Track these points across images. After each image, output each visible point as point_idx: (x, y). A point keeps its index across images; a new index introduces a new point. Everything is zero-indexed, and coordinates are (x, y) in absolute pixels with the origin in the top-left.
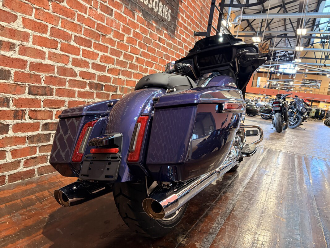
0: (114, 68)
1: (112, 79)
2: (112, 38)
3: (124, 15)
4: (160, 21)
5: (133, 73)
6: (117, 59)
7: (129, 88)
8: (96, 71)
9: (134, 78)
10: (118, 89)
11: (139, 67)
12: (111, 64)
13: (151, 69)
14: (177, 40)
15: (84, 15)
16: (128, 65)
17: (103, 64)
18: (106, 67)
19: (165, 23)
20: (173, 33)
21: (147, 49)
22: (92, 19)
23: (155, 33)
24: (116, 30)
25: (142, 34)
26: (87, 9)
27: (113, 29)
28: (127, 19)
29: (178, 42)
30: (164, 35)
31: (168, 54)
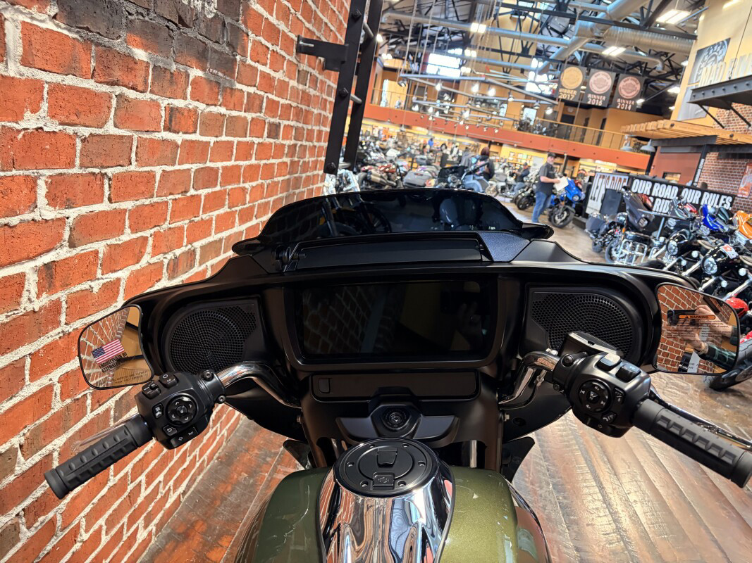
4: (172, 26)
13: (137, 267)
14: (243, 92)
19: (191, 33)
20: (227, 65)
21: (107, 193)
25: (70, 130)
29: (245, 101)
30: (189, 89)
31: (209, 164)
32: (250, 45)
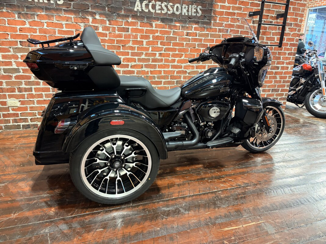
0: (136, 64)
2: (131, 46)
3: (141, 28)
4: (186, 19)
5: (157, 65)
6: (138, 59)
7: (154, 76)
8: (121, 69)
9: (158, 68)
11: (164, 60)
14: (216, 28)
15: (105, 38)
16: (151, 61)
17: (126, 63)
18: (129, 65)
19: (192, 20)
20: (209, 24)
21: (172, 45)
22: (112, 38)
23: (180, 31)
25: (163, 36)
26: (107, 34)
27: (131, 40)
28: (144, 29)
29: (218, 30)
30: (193, 29)
31: (203, 43)
32: (218, 18)
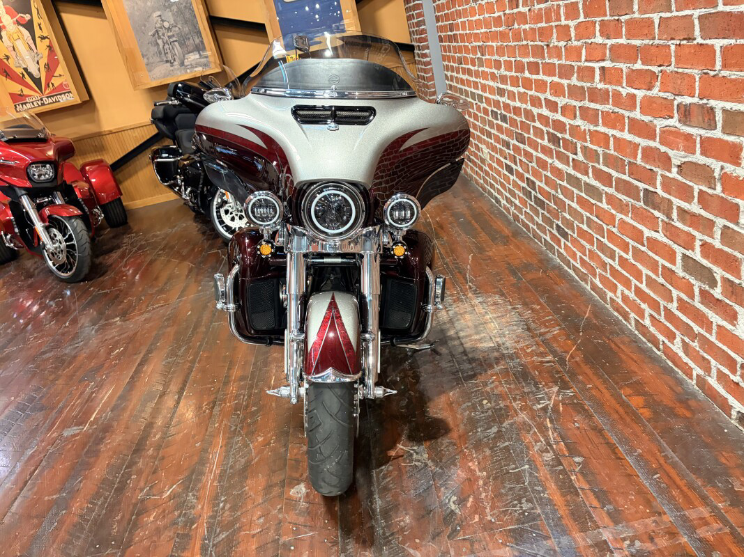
1: (568, 127)
10: (579, 150)
12: (562, 97)
24: (557, 23)
